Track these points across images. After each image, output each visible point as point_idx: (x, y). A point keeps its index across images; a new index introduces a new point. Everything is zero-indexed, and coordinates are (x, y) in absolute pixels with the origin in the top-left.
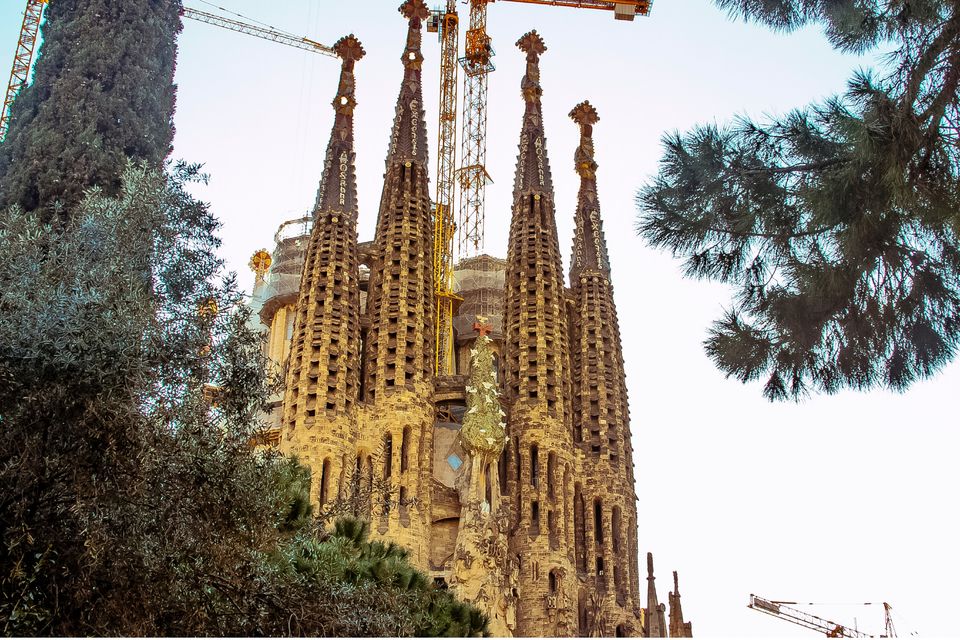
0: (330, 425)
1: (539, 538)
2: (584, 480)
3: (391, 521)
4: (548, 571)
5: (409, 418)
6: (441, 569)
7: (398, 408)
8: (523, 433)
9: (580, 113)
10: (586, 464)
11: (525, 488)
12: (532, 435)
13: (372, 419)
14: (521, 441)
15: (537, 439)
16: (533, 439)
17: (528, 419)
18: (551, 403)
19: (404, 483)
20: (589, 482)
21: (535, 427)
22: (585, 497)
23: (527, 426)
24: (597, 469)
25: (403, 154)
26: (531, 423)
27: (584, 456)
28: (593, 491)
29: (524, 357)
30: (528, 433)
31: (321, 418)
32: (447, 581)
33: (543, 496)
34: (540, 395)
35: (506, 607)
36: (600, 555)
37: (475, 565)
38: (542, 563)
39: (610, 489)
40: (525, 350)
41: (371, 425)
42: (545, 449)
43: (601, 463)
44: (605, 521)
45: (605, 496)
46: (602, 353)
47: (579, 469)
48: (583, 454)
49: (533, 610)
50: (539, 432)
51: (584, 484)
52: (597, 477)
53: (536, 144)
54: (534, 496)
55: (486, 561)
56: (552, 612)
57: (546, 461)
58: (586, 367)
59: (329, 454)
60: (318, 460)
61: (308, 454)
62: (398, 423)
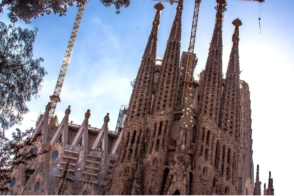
0: (137, 120)
1: (201, 157)
2: (220, 139)
3: (153, 150)
4: (203, 168)
5: (162, 118)
7: (160, 115)
9: (235, 22)
10: (221, 134)
11: (200, 141)
12: (203, 124)
14: (200, 126)
15: (205, 126)
17: (203, 120)
18: (211, 115)
19: (159, 138)
20: (222, 140)
21: (204, 122)
22: (220, 145)
24: (225, 136)
25: (172, 38)
27: (221, 132)
28: (223, 143)
29: (204, 100)
31: (135, 118)
32: (169, 168)
33: (205, 144)
34: (208, 112)
36: (223, 164)
37: (176, 164)
38: (201, 165)
39: (228, 142)
40: (205, 98)
41: (151, 120)
42: (207, 129)
43: (226, 134)
44: (225, 153)
45: (226, 145)
46: (231, 99)
47: (219, 136)
50: (206, 124)
51: (220, 141)
52: (224, 139)
53: (218, 33)
54: (202, 144)
55: (179, 163)
56: (202, 181)
57: (207, 133)
58: (226, 103)
59: (136, 129)
60: (132, 131)
61: (130, 129)
62: (159, 120)
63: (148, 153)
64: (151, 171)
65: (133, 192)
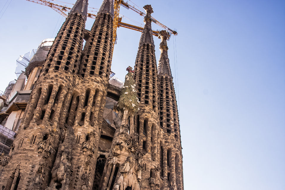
0: (65, 74)
1: (147, 154)
2: (164, 141)
3: (86, 122)
4: (150, 168)
5: (99, 86)
6: (104, 151)
7: (95, 81)
8: (142, 114)
9: (162, 33)
10: (164, 135)
11: (142, 134)
12: (146, 115)
13: (82, 83)
14: (140, 117)
15: (148, 117)
16: (146, 117)
17: (145, 109)
18: (154, 107)
19: (93, 110)
20: (166, 142)
21: (147, 113)
22: (164, 147)
23: (143, 112)
24: (169, 138)
25: (106, 10)
26: (145, 111)
27: (164, 132)
28: (167, 145)
29: (144, 89)
30: (144, 114)
31: (61, 70)
32: (107, 157)
33: (149, 138)
34: (150, 102)
35: (138, 170)
36: (169, 172)
37: (124, 149)
38: (147, 164)
39: (175, 146)
40: (144, 87)
41: (81, 85)
42: (151, 121)
43: (171, 136)
44: (172, 158)
45: (172, 148)
46: (171, 100)
47: (162, 136)
48: (163, 131)
49: (143, 183)
50: (149, 115)
51: (163, 142)
52: (169, 141)
53: (150, 32)
54: (145, 139)
55: (130, 148)
56: (153, 185)
57: (151, 126)
58: (165, 103)
59: (63, 84)
60: (57, 84)
61: (53, 80)
62: (94, 86)
63: (77, 124)
64: (85, 150)
65: (61, 171)
